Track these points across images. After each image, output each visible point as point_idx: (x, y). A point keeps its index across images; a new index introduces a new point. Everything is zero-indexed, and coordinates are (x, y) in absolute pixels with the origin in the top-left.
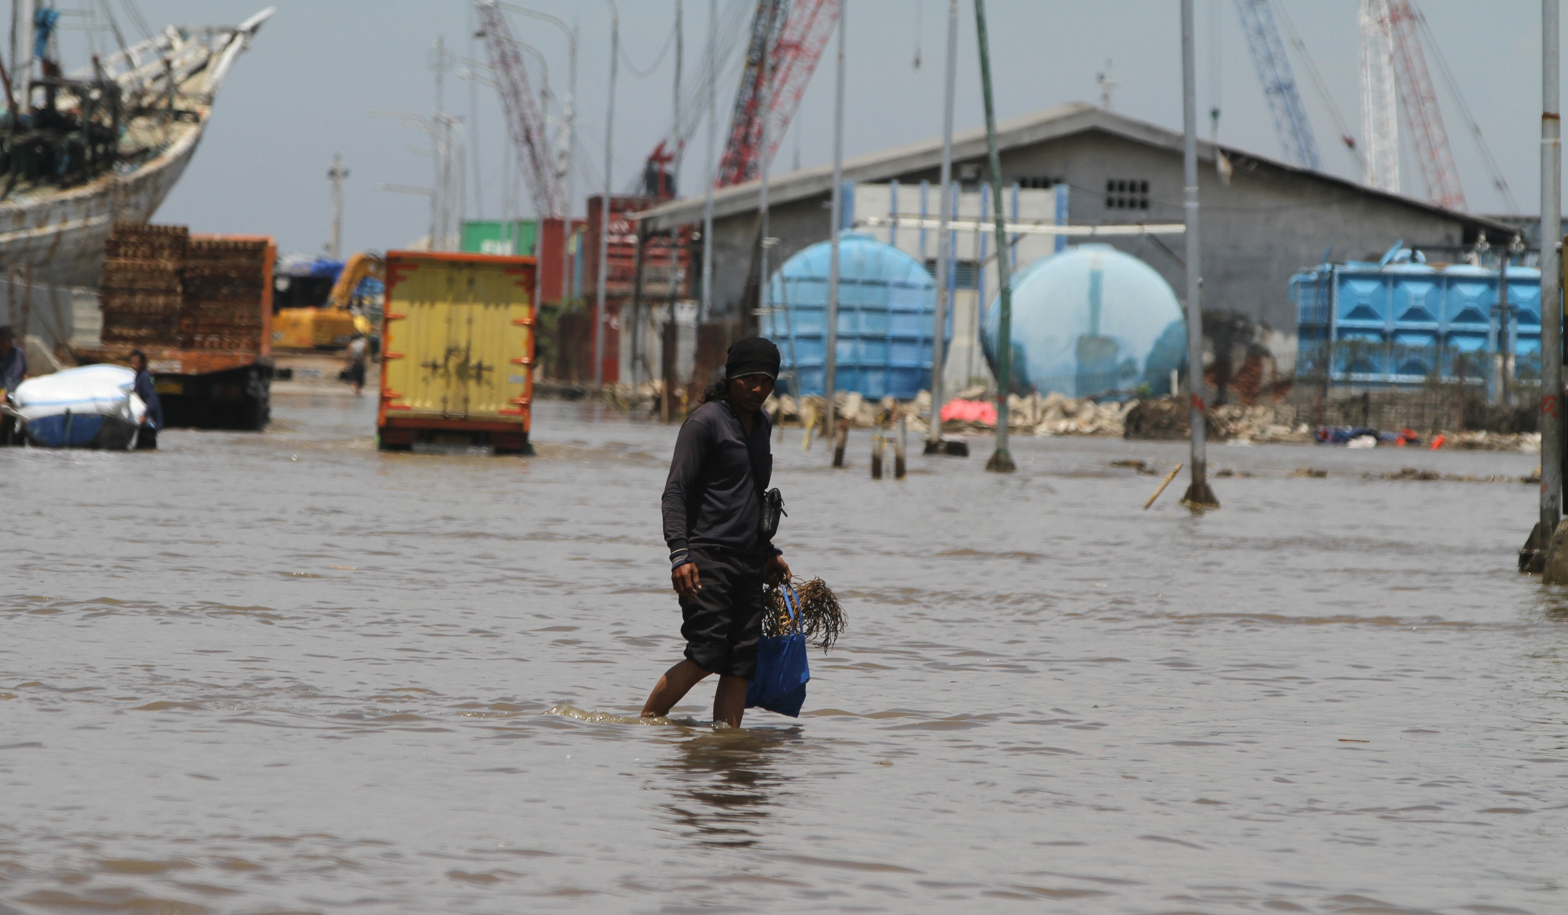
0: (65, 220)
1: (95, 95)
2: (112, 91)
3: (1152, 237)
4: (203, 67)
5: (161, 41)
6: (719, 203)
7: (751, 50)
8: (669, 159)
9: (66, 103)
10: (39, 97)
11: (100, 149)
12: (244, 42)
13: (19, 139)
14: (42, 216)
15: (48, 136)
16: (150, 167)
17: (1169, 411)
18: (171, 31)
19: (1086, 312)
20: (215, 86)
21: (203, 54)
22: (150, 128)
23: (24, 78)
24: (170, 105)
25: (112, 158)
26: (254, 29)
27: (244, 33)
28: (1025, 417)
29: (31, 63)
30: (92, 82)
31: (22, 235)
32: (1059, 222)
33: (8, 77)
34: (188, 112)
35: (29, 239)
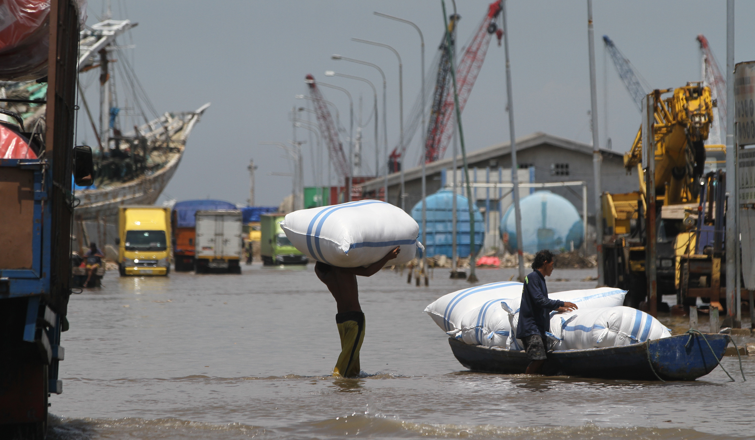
0: (124, 196)
1: (136, 142)
2: (143, 141)
3: (568, 187)
4: (181, 129)
5: (163, 119)
6: (390, 180)
7: (433, 106)
8: (399, 156)
9: (124, 146)
10: (113, 145)
11: (139, 165)
12: (198, 118)
13: (105, 162)
14: (115, 194)
15: (117, 160)
16: (160, 172)
17: (568, 258)
18: (167, 115)
19: (540, 219)
20: (186, 138)
21: (181, 124)
22: (159, 156)
23: (106, 136)
24: (168, 146)
25: (144, 169)
26: (202, 112)
27: (198, 114)
28: (512, 263)
29: (108, 130)
30: (134, 138)
31: (107, 202)
32: (531, 182)
33: (99, 136)
34: (175, 148)
35: (110, 204)
